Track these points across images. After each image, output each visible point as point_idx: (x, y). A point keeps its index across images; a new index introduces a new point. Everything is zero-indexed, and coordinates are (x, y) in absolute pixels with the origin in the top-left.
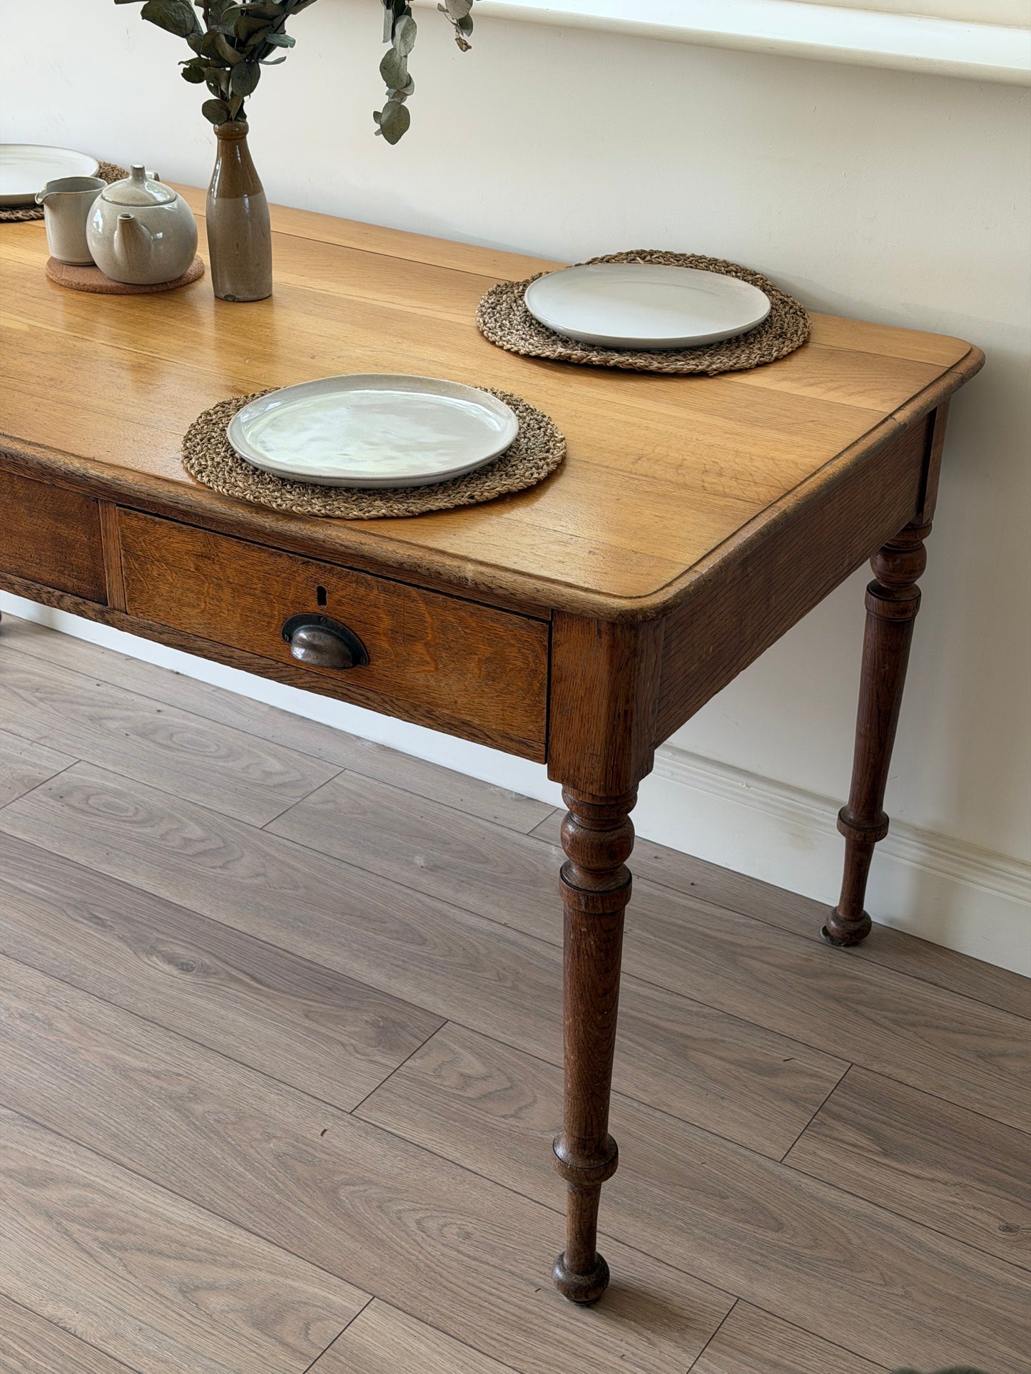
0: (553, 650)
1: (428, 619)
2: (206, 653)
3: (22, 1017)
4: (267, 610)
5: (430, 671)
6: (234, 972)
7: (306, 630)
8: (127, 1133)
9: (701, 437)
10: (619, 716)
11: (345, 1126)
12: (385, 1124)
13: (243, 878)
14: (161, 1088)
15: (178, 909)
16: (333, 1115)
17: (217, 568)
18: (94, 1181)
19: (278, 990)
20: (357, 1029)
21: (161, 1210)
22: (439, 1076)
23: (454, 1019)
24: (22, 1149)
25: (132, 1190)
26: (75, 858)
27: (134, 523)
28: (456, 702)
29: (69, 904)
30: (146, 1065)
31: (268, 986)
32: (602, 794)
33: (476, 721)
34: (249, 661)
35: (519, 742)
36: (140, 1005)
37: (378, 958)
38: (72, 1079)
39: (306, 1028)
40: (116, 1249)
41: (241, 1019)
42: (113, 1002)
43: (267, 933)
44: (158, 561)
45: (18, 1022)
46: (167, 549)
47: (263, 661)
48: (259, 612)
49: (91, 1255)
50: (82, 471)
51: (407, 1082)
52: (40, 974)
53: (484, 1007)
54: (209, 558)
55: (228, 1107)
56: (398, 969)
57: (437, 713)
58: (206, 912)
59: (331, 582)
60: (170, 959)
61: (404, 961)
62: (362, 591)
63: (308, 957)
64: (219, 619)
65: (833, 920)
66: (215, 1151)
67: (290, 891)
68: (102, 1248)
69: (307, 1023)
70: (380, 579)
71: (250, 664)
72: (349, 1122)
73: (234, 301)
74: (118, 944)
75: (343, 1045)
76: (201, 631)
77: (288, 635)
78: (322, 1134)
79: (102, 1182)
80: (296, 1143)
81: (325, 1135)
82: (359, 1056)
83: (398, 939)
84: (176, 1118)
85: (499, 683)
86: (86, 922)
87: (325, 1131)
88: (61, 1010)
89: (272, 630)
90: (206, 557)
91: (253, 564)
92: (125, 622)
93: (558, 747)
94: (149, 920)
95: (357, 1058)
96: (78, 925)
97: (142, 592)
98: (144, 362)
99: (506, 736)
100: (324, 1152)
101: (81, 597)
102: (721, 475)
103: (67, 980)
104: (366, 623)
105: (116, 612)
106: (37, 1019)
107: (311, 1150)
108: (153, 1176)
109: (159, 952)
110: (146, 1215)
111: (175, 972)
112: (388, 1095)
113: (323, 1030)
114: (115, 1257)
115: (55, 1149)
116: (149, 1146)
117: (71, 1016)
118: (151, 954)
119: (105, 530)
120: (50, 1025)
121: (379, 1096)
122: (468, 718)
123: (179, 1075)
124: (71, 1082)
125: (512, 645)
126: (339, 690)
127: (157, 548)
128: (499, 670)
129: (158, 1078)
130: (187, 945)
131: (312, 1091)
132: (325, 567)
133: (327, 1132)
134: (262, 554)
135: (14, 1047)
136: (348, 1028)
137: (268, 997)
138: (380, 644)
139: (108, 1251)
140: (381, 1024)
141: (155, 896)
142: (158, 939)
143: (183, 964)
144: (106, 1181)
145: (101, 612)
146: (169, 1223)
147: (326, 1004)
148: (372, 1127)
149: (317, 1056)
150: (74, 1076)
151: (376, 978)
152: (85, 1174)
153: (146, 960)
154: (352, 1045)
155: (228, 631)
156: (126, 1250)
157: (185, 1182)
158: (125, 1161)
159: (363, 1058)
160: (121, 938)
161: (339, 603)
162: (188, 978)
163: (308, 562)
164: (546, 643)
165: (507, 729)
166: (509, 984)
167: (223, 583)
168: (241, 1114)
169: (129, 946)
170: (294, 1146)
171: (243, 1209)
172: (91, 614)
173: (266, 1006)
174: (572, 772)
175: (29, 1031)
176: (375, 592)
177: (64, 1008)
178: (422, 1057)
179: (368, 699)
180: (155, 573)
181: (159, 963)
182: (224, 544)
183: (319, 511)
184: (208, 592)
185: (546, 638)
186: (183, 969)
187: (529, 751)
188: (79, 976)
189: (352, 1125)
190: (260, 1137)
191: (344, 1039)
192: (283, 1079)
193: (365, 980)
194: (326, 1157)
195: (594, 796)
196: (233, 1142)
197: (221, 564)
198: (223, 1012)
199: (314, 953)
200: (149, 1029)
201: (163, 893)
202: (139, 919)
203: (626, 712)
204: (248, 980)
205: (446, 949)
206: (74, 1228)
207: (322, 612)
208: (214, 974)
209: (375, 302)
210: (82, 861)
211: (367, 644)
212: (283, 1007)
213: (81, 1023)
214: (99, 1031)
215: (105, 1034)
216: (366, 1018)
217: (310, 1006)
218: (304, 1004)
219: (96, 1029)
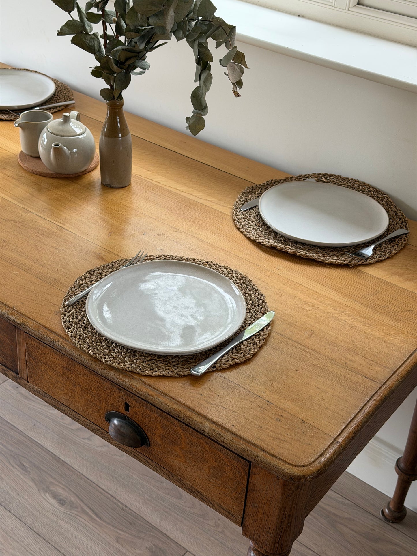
0: (251, 475)
1: (183, 437)
2: (66, 412)
4: (98, 403)
5: (182, 462)
6: (85, 508)
7: (118, 421)
9: (347, 319)
10: (285, 518)
13: (97, 447)
15: (63, 463)
17: (74, 376)
19: (106, 522)
20: (141, 552)
23: (191, 550)
26: (18, 426)
27: (33, 343)
28: (195, 481)
29: (11, 455)
31: (101, 519)
32: (271, 552)
33: (205, 494)
34: (88, 424)
35: (228, 512)
36: (36, 524)
37: (157, 506)
39: (117, 548)
41: (85, 540)
42: (23, 521)
43: (105, 484)
44: (44, 363)
46: (49, 360)
47: (95, 426)
48: (94, 404)
50: (6, 315)
53: (207, 544)
54: (70, 371)
56: (166, 514)
57: (184, 482)
58: (76, 467)
59: (132, 403)
60: (55, 496)
61: (170, 509)
62: (148, 412)
63: (122, 501)
64: (74, 400)
65: (388, 509)
67: (118, 458)
69: (117, 545)
70: (159, 410)
71: (88, 425)
73: (110, 187)
74: (31, 483)
76: (65, 402)
77: (109, 419)
83: (168, 494)
85: (219, 480)
86: (17, 467)
89: (100, 414)
90: (68, 370)
91: (92, 381)
92: (27, 386)
93: (249, 521)
94: (48, 469)
96: (14, 470)
97: (36, 375)
98: (55, 231)
99: (220, 506)
101: (6, 367)
102: (356, 353)
104: (150, 428)
105: (23, 380)
109: (51, 491)
111: (56, 504)
113: (124, 551)
118: (47, 492)
119: (19, 341)
122: (201, 491)
125: (228, 466)
126: (133, 453)
127: (44, 358)
128: (219, 475)
130: (65, 488)
132: (129, 395)
134: (97, 378)
136: (138, 551)
137: (99, 526)
138: (156, 439)
140: (154, 550)
141: (53, 454)
142: (51, 483)
143: (61, 499)
145: (15, 377)
147: (127, 533)
151: (154, 518)
153: (43, 495)
155: (78, 407)
160: (33, 480)
161: (136, 413)
162: (62, 509)
163: (121, 389)
164: (247, 471)
165: (221, 503)
166: (220, 530)
167: (76, 384)
169: (36, 485)
172: (10, 376)
173: (98, 532)
174: (255, 536)
176: (155, 415)
179: (148, 462)
180: (43, 369)
181: (50, 498)
182: (77, 366)
183: (128, 368)
184: (69, 386)
185: (247, 469)
186: (60, 503)
187: (233, 518)
188: (9, 502)
193: (149, 520)
195: (266, 552)
197: (76, 375)
198: (76, 534)
199: (126, 499)
200: (38, 540)
201: (58, 453)
202: (44, 469)
203: (289, 516)
204: (91, 513)
205: (192, 503)
207: (126, 415)
208: (76, 508)
209: (183, 194)
210: (21, 429)
211: (149, 437)
212: (106, 533)
213: (6, 533)
214: (14, 539)
215: (17, 541)
216: (147, 545)
217: (120, 534)
218: (118, 533)
219: (13, 538)
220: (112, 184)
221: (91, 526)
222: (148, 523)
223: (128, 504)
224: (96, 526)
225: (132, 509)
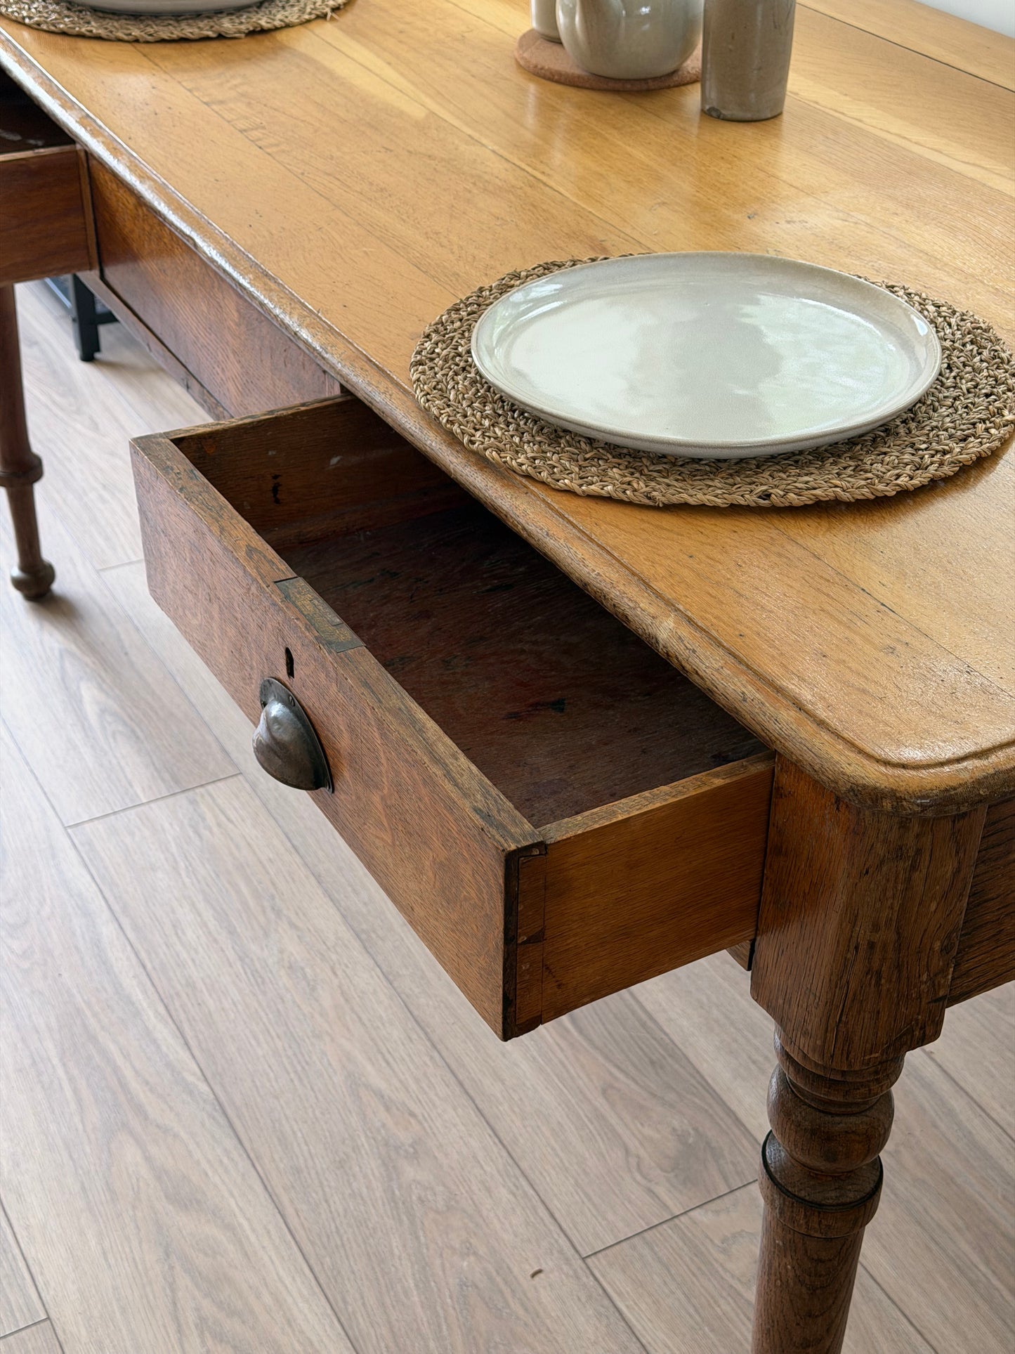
3: (290, 967)
8: (313, 1172)
11: (567, 1275)
12: (620, 1294)
14: (384, 1125)
16: (561, 1252)
18: (240, 1225)
19: (590, 1041)
20: (656, 1136)
21: (290, 1300)
22: (724, 1251)
24: (192, 1146)
25: (274, 1258)
30: (382, 1085)
31: (581, 1031)
36: (423, 1001)
37: (736, 1041)
38: (296, 1072)
39: (596, 1109)
40: (210, 1333)
42: (396, 984)
45: (283, 972)
49: (179, 1330)
51: (681, 1244)
52: (338, 918)
55: (444, 1185)
56: (753, 1067)
63: (649, 1007)
66: (396, 1242)
68: (196, 1326)
69: (600, 1102)
72: (575, 1272)
73: (718, 117)
75: (627, 1151)
78: (534, 1275)
79: (249, 1232)
80: (494, 1274)
81: (537, 1278)
82: (639, 1177)
84: (377, 1174)
87: (540, 1271)
88: (335, 973)
93: (767, 954)
95: (635, 1180)
100: (523, 1305)
103: (364, 936)
106: (305, 977)
107: (507, 1291)
108: (308, 1248)
110: (267, 1299)
112: (645, 1251)
113: (613, 1120)
114: (203, 1342)
115: (226, 1161)
116: (326, 1201)
117: (340, 987)
120: (313, 989)
121: (634, 1248)
123: (412, 1114)
124: (292, 1075)
129: (388, 1109)
131: (555, 1205)
133: (541, 1275)
135: (260, 1003)
136: (648, 1131)
139: (201, 1334)
140: (691, 1140)
144: (254, 1230)
146: (290, 1326)
147: (637, 1083)
148: (601, 1291)
149: (587, 1156)
150: (299, 1068)
152: (237, 1211)
154: (638, 1157)
156: (221, 1341)
157: (339, 1272)
158: (290, 1211)
159: (644, 1182)
168: (453, 1203)
170: (491, 1278)
171: (383, 1345)
173: (564, 1059)
174: (780, 1000)
175: (287, 990)
177: (339, 972)
178: (717, 1212)
188: (378, 936)
189: (578, 1278)
190: (457, 1246)
191: (633, 1144)
192: (528, 1172)
193: (704, 1068)
194: (521, 1312)
196: (422, 1239)
200: (414, 1037)
206: (184, 1281)
212: (582, 1067)
213: (347, 1000)
214: (360, 1019)
215: (363, 1024)
216: (676, 1123)
217: (616, 1078)
218: (611, 1074)
219: (357, 1014)
220: (724, 108)
221: (550, 1040)
222: (697, 1076)
223: (661, 1018)
224: (563, 1044)
225: (667, 1031)
